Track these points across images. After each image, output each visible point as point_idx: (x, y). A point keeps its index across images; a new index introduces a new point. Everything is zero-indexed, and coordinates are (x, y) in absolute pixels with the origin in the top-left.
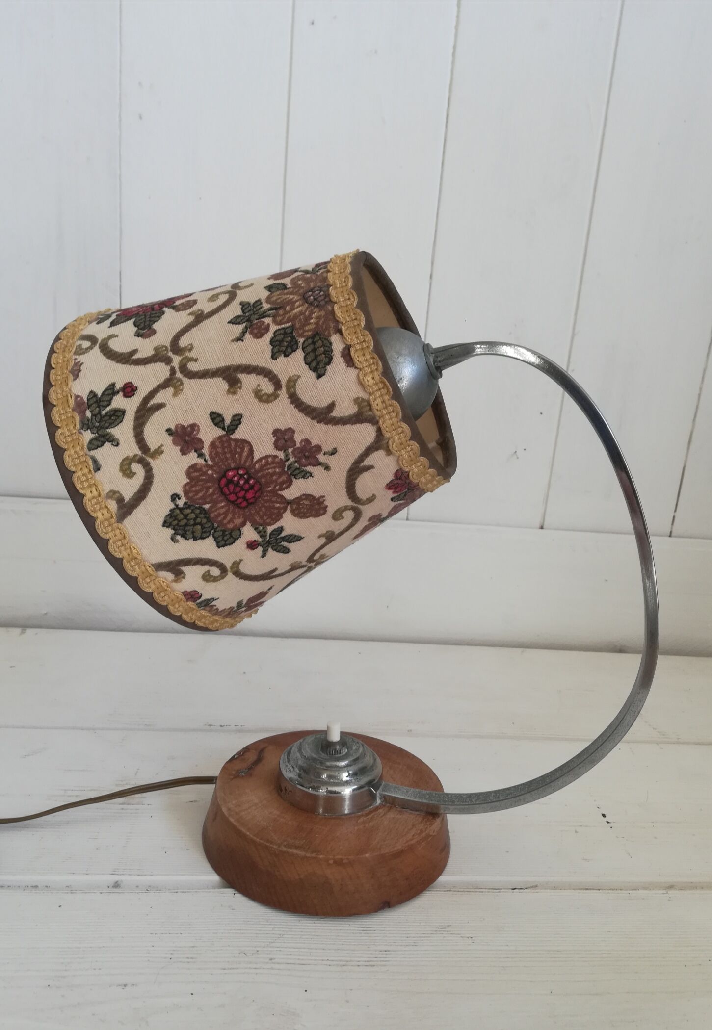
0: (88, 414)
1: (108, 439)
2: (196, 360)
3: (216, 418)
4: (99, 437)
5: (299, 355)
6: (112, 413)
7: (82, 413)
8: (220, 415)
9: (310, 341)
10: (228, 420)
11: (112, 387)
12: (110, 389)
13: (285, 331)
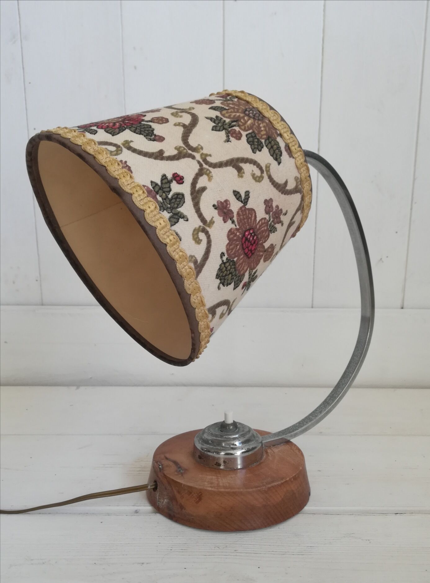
0: (160, 199)
1: (180, 216)
2: (210, 155)
3: (236, 194)
4: (174, 215)
5: (265, 150)
6: (176, 196)
7: (155, 198)
8: (238, 193)
9: (267, 141)
10: (243, 196)
11: (164, 177)
12: (164, 179)
13: (251, 135)
